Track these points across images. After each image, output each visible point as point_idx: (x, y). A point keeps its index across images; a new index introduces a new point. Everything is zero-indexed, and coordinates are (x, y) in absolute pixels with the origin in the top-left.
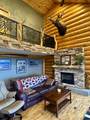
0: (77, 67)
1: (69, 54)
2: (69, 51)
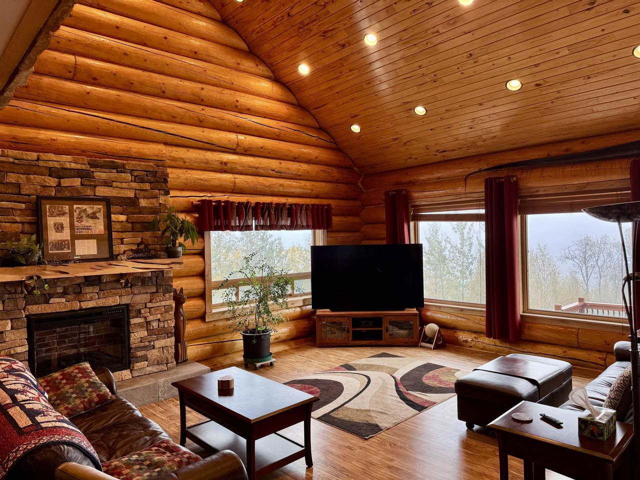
1: (102, 191)
2: (100, 175)
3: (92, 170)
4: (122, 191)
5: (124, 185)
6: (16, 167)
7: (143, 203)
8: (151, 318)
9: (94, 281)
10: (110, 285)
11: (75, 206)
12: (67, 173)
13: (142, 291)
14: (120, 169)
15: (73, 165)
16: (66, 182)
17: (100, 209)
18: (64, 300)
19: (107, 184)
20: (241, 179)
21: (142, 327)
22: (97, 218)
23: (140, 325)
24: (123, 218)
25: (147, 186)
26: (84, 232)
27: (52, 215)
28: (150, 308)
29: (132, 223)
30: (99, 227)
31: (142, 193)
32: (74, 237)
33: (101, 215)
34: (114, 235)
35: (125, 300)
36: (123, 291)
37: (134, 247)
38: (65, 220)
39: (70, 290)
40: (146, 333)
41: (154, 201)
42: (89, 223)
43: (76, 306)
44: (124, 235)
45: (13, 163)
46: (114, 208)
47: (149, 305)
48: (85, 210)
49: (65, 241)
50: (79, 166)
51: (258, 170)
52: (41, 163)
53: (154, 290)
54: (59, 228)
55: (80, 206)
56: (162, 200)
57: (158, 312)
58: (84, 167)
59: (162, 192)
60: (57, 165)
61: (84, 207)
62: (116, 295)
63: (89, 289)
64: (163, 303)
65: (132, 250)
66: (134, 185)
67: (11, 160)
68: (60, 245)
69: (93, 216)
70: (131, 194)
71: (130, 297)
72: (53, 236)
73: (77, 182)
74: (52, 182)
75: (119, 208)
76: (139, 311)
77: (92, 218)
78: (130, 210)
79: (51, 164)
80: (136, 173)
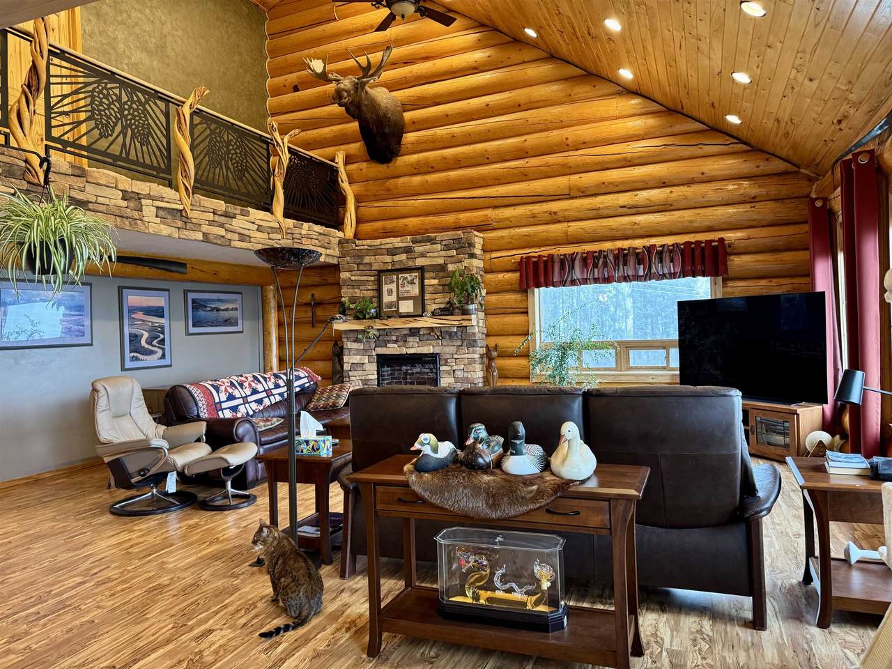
0: (451, 322)
1: (420, 262)
2: (419, 249)
3: (414, 245)
4: (435, 259)
5: (435, 254)
6: (369, 251)
7: (451, 267)
8: (455, 367)
9: (414, 332)
10: (426, 337)
11: (400, 276)
12: (397, 251)
13: (450, 344)
14: (432, 241)
15: (401, 245)
16: (396, 258)
17: (416, 276)
18: (396, 346)
19: (423, 255)
20: (575, 227)
21: (449, 374)
22: (414, 283)
23: (448, 372)
24: (435, 282)
25: (454, 252)
26: (406, 295)
27: (386, 284)
28: (456, 359)
29: (443, 285)
30: (415, 291)
31: (449, 259)
32: (399, 298)
33: (417, 281)
34: (427, 296)
35: (437, 350)
36: (435, 342)
37: (442, 306)
38: (393, 287)
39: (400, 338)
40: (453, 380)
41: (459, 265)
42: (408, 287)
43: (404, 351)
44: (436, 296)
45: (367, 249)
46: (427, 275)
47: (455, 356)
48: (406, 278)
49: (393, 302)
50: (404, 245)
51: (600, 212)
52: (383, 247)
53: (459, 343)
54: (390, 292)
55: (403, 275)
56: (466, 263)
57: (461, 363)
58: (408, 244)
59: (467, 256)
60: (391, 246)
61: (406, 275)
62: (430, 344)
63: (410, 339)
64: (467, 356)
65: (440, 308)
66: (443, 253)
67: (366, 247)
68: (390, 305)
69: (412, 283)
70: (441, 261)
71: (440, 348)
72: (387, 299)
73: (403, 257)
74: (388, 259)
75: (432, 274)
76: (446, 360)
77: (411, 284)
78: (441, 274)
79: (388, 246)
80: (444, 243)
